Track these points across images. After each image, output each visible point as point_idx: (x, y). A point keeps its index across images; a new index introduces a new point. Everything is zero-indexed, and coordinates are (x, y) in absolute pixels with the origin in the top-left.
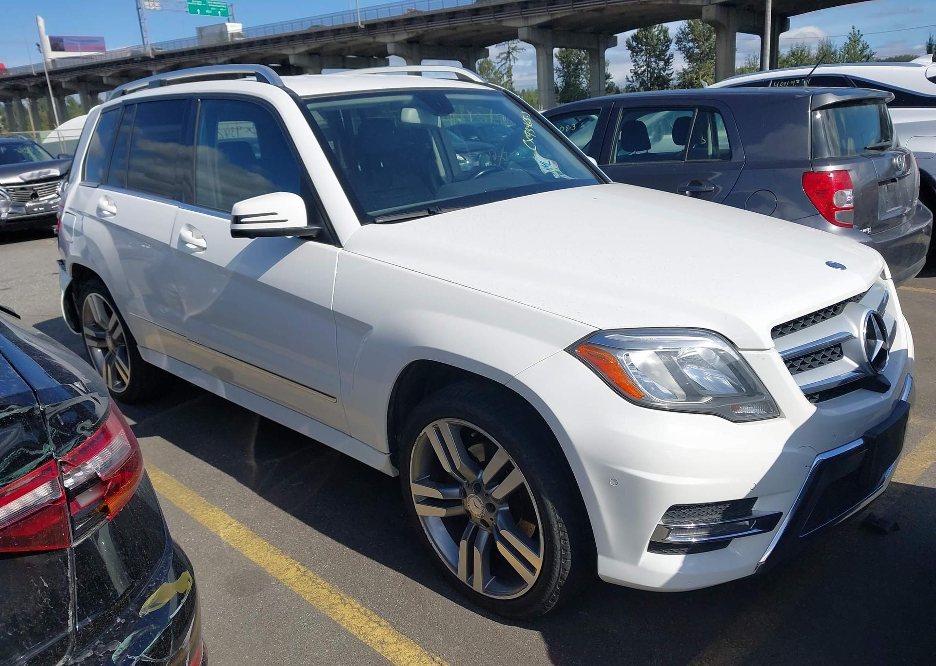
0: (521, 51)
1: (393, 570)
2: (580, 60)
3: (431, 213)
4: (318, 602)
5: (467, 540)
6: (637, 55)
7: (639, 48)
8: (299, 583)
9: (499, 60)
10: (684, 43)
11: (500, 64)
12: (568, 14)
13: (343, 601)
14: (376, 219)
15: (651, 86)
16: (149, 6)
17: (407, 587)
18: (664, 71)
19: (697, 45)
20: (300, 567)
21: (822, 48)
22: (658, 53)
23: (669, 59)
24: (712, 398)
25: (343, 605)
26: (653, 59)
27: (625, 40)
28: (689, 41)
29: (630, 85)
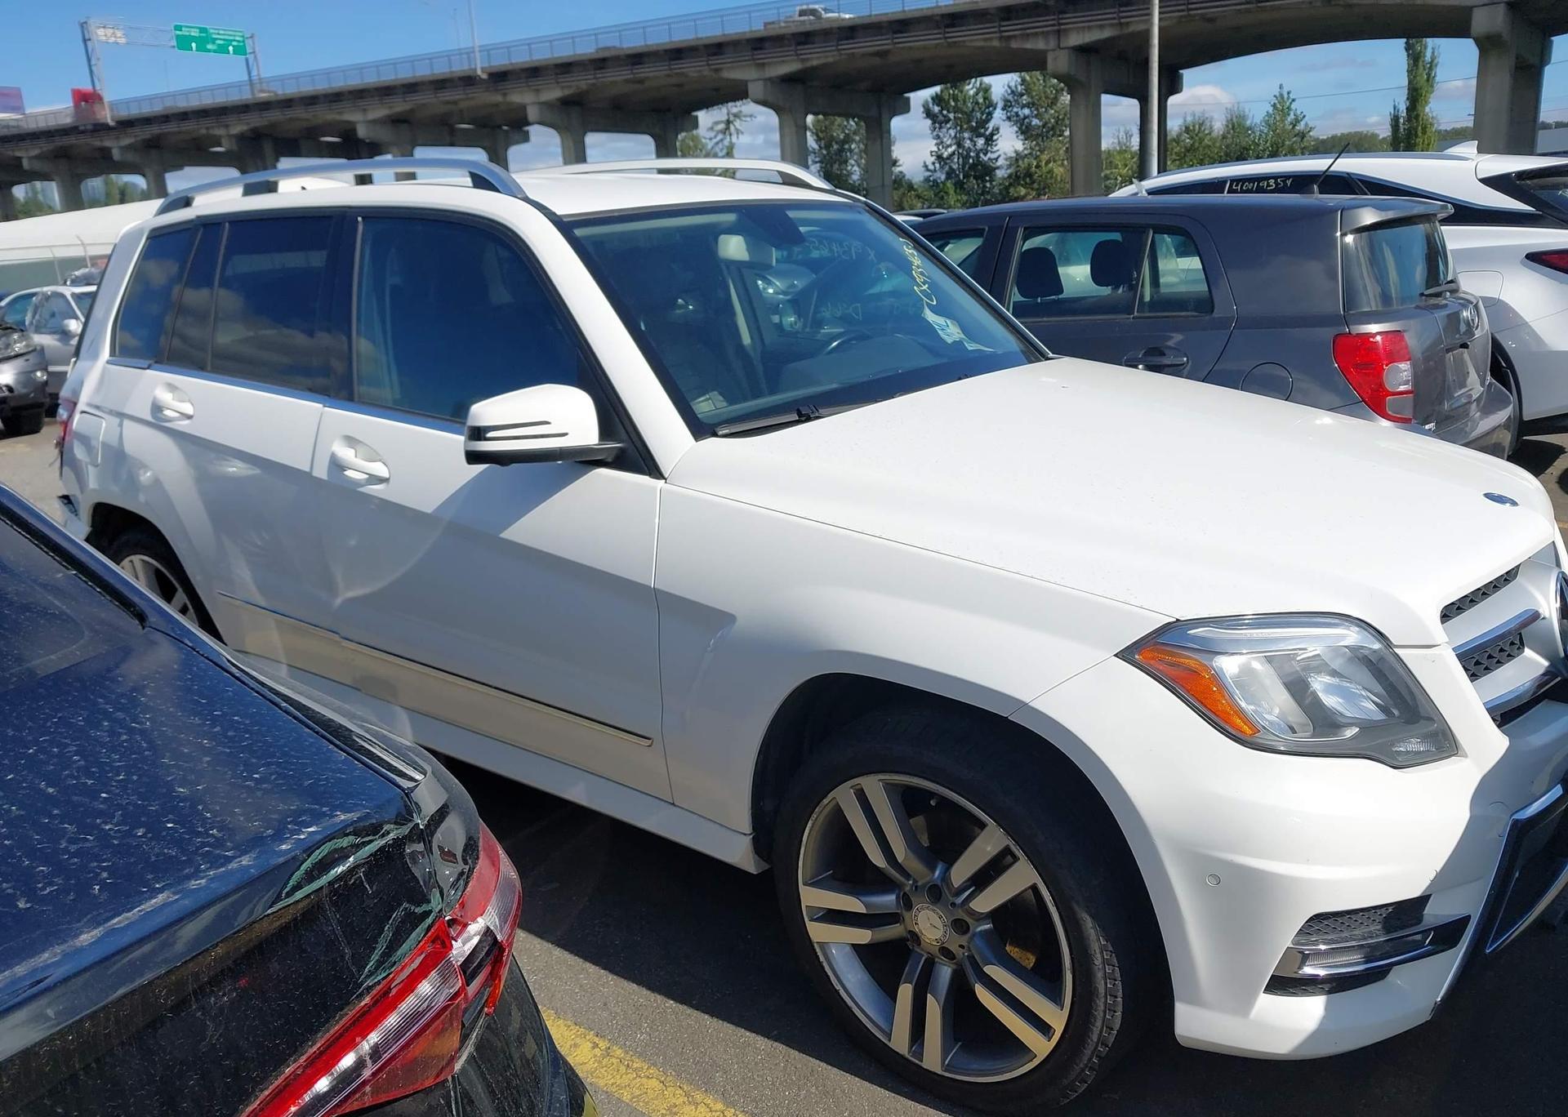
0: (748, 119)
1: (762, 1038)
2: (847, 135)
3: (804, 418)
4: (647, 1103)
5: (914, 984)
6: (940, 128)
7: (943, 116)
8: (603, 1071)
9: (712, 134)
10: (1015, 110)
11: (715, 141)
12: (831, 60)
13: (690, 1099)
14: (718, 429)
15: (964, 178)
16: (106, 35)
17: (796, 1068)
18: (985, 154)
19: (1035, 112)
20: (596, 1040)
21: (1232, 120)
22: (974, 124)
23: (992, 135)
24: (1358, 729)
25: (693, 1107)
26: (966, 135)
27: (921, 102)
28: (1023, 107)
29: (930, 176)
